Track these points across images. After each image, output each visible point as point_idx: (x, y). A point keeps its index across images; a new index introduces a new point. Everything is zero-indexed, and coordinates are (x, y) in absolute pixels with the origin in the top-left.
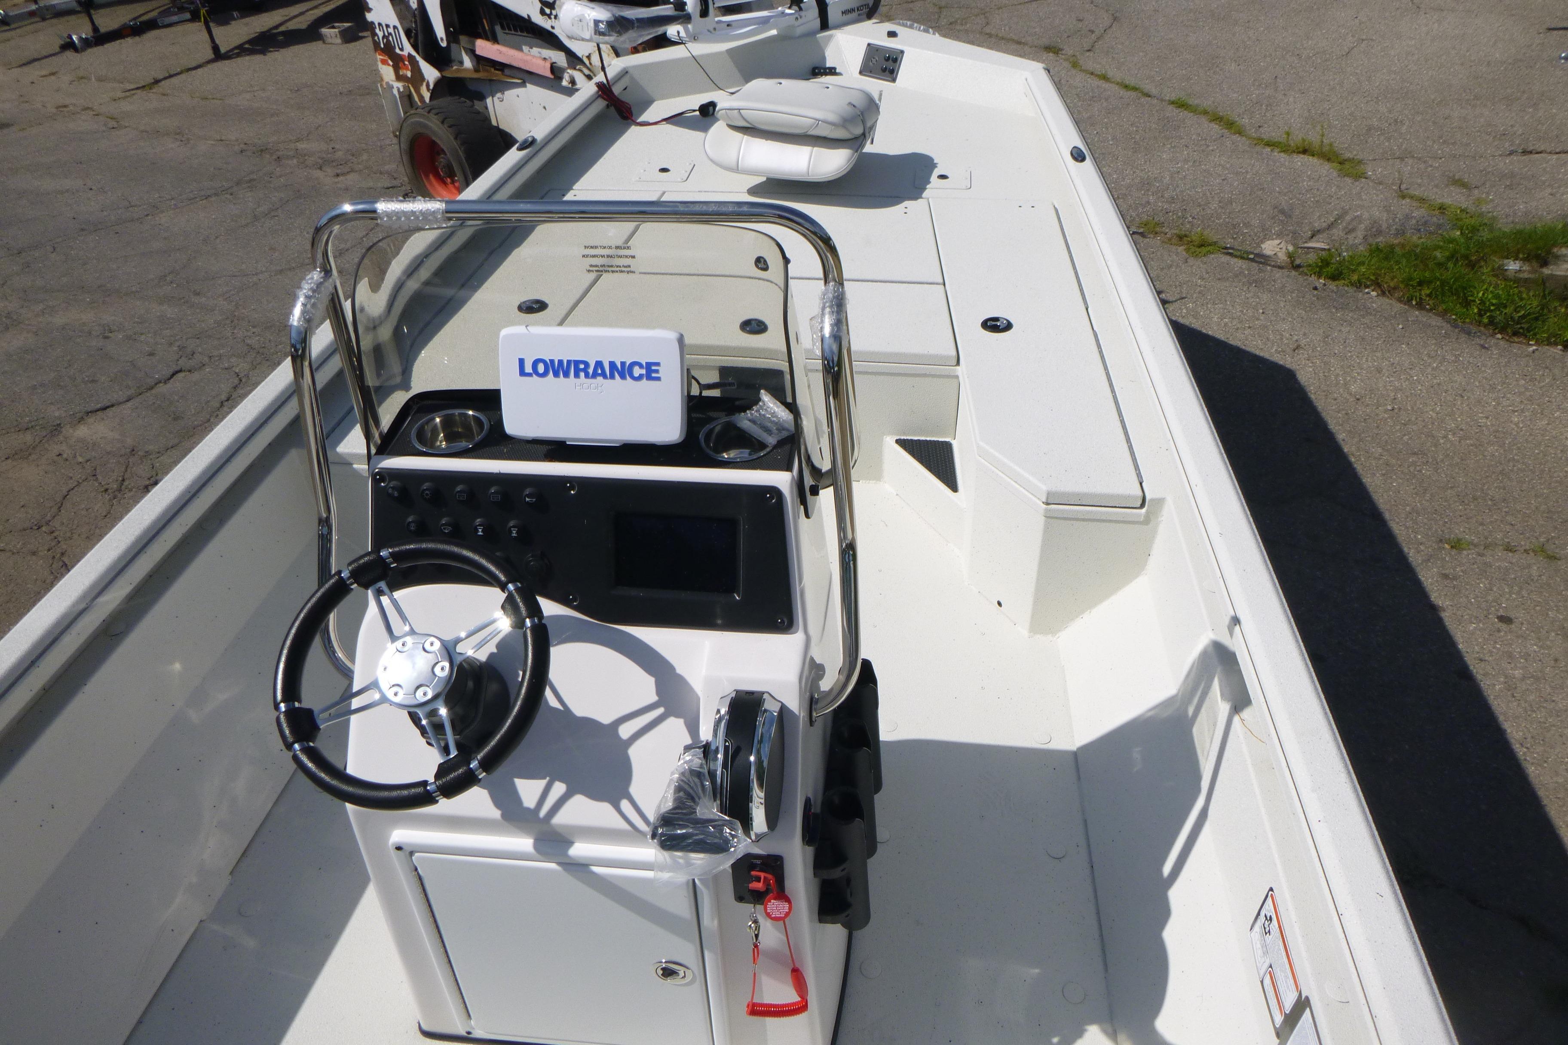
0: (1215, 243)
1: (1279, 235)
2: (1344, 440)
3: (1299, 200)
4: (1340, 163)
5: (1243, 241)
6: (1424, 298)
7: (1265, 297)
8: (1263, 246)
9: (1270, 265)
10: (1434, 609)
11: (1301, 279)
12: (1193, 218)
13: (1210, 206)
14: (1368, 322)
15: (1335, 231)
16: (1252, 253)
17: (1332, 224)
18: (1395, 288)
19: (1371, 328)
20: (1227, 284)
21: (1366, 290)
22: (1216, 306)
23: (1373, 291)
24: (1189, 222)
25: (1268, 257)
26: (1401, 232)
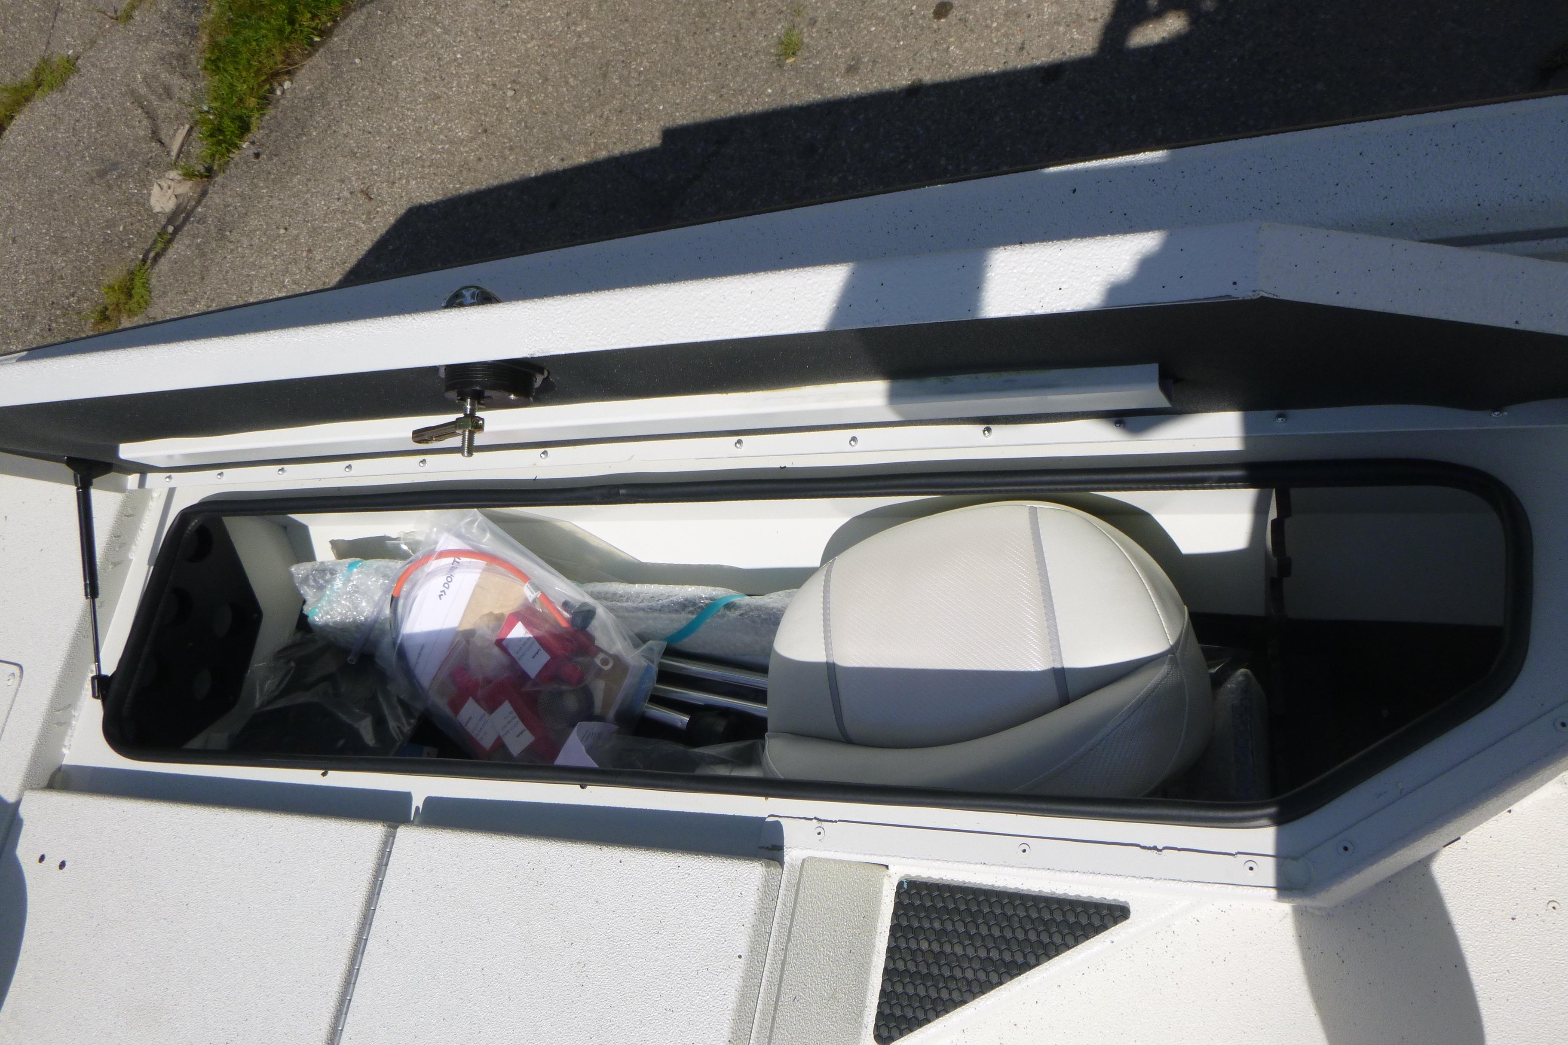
0: (132, 273)
1: (145, 184)
2: (563, 160)
3: (87, 148)
4: (39, 86)
5: (139, 234)
6: (314, 24)
7: (254, 221)
8: (157, 209)
9: (195, 207)
10: (915, 91)
11: (232, 170)
12: (73, 295)
13: (57, 267)
14: (337, 99)
15: (161, 112)
16: (164, 228)
17: (147, 113)
18: (287, 54)
19: (351, 97)
20: (215, 269)
21: (279, 93)
22: (255, 290)
23: (281, 85)
24: (79, 301)
25: (178, 206)
26: (192, 32)
